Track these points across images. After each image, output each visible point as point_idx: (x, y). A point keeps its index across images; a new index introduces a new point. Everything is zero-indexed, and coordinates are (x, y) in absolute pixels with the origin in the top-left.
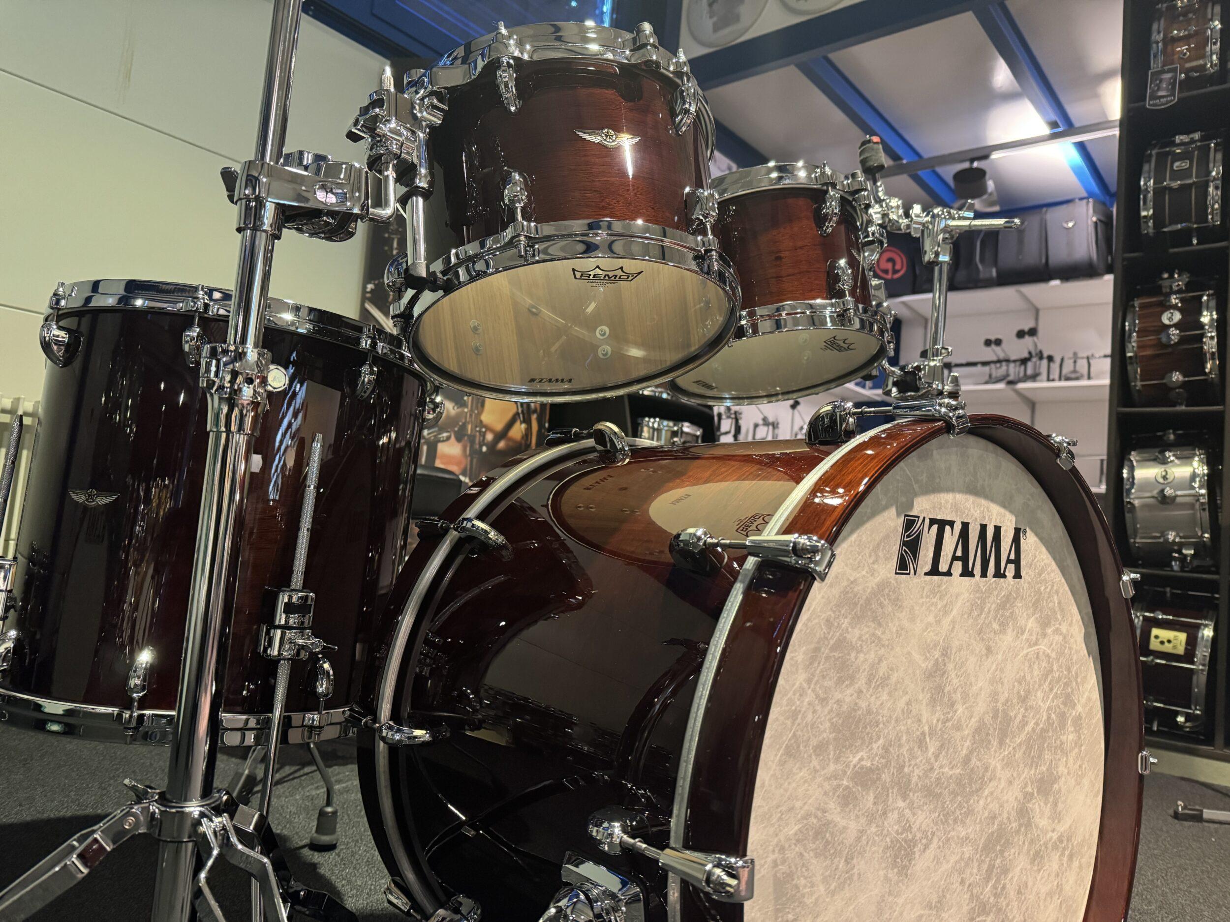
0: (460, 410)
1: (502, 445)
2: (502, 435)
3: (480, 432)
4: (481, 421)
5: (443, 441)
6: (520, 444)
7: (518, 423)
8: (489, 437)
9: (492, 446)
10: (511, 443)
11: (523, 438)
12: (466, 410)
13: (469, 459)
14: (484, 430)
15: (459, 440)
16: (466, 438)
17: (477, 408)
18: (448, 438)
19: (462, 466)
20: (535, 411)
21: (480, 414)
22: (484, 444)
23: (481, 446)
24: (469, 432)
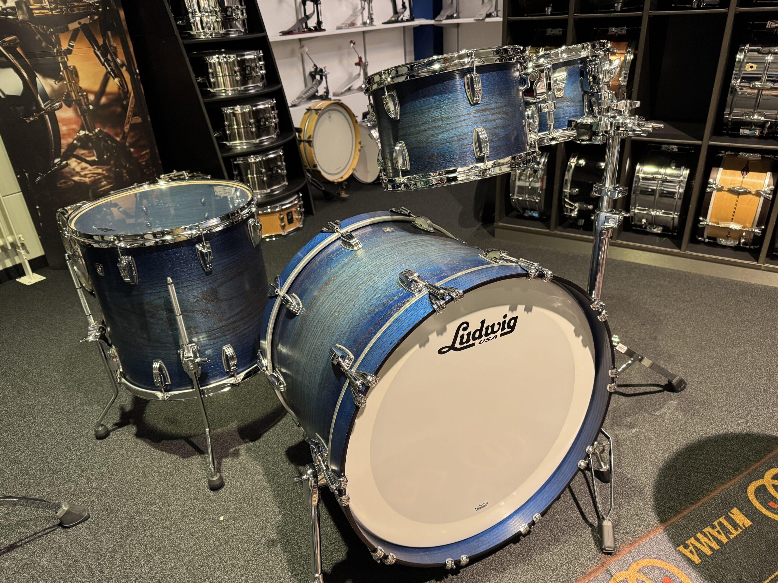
0: (60, 83)
1: (103, 100)
2: (102, 92)
3: (82, 96)
4: (80, 88)
5: (58, 109)
6: (119, 94)
7: (111, 79)
8: (91, 97)
9: (96, 103)
10: (111, 96)
11: (119, 89)
12: (65, 82)
13: (82, 117)
14: (85, 93)
15: (69, 106)
16: (74, 103)
17: (73, 79)
18: (61, 106)
19: (80, 123)
20: (123, 65)
21: (77, 83)
22: (90, 104)
23: (88, 106)
24: (75, 98)
